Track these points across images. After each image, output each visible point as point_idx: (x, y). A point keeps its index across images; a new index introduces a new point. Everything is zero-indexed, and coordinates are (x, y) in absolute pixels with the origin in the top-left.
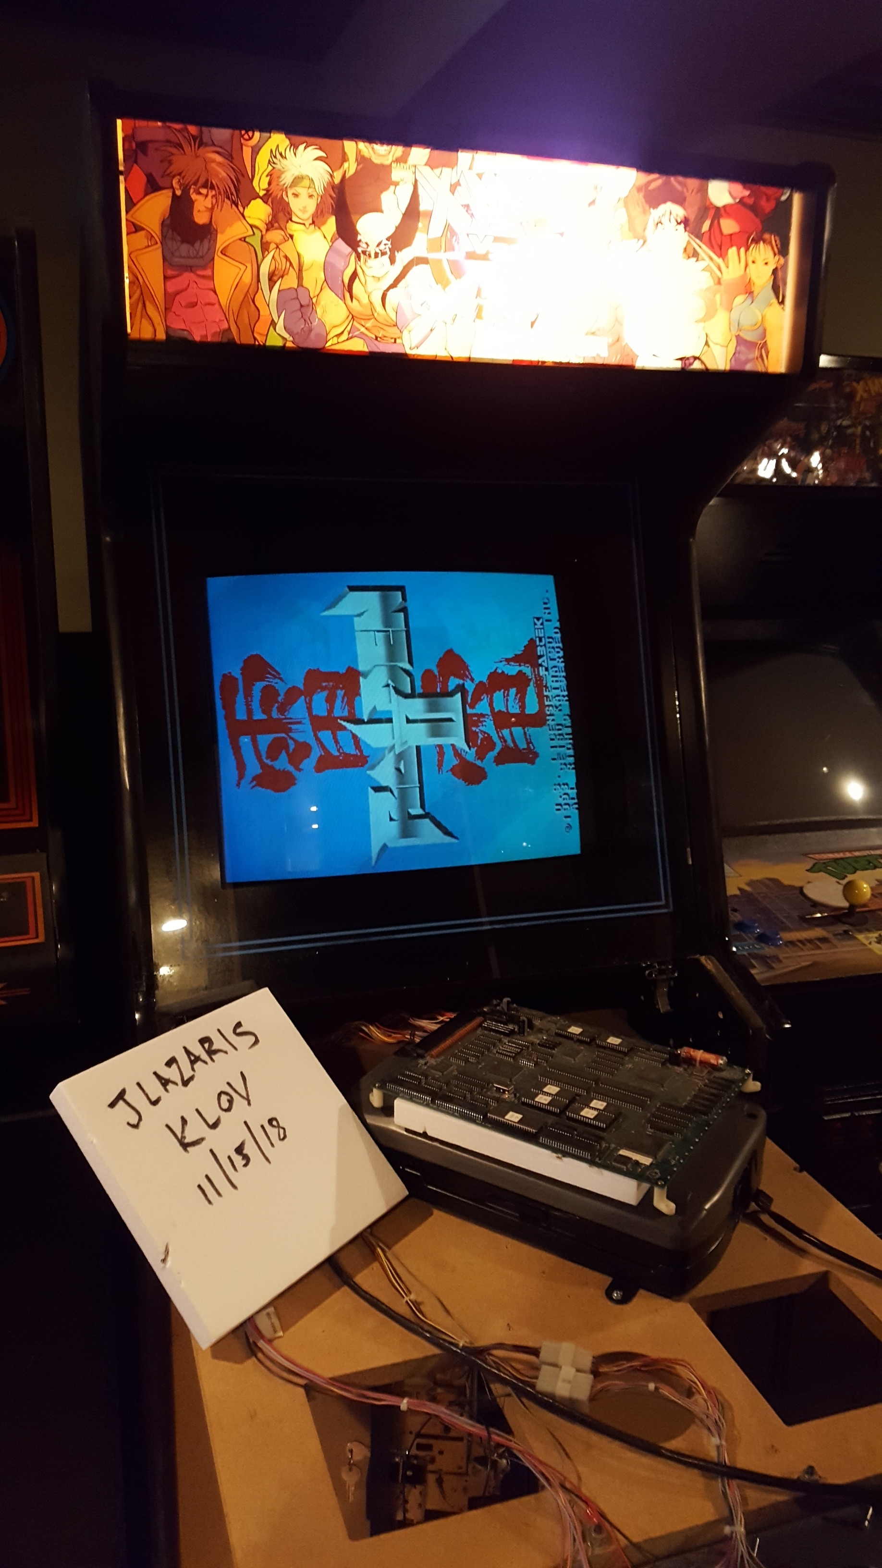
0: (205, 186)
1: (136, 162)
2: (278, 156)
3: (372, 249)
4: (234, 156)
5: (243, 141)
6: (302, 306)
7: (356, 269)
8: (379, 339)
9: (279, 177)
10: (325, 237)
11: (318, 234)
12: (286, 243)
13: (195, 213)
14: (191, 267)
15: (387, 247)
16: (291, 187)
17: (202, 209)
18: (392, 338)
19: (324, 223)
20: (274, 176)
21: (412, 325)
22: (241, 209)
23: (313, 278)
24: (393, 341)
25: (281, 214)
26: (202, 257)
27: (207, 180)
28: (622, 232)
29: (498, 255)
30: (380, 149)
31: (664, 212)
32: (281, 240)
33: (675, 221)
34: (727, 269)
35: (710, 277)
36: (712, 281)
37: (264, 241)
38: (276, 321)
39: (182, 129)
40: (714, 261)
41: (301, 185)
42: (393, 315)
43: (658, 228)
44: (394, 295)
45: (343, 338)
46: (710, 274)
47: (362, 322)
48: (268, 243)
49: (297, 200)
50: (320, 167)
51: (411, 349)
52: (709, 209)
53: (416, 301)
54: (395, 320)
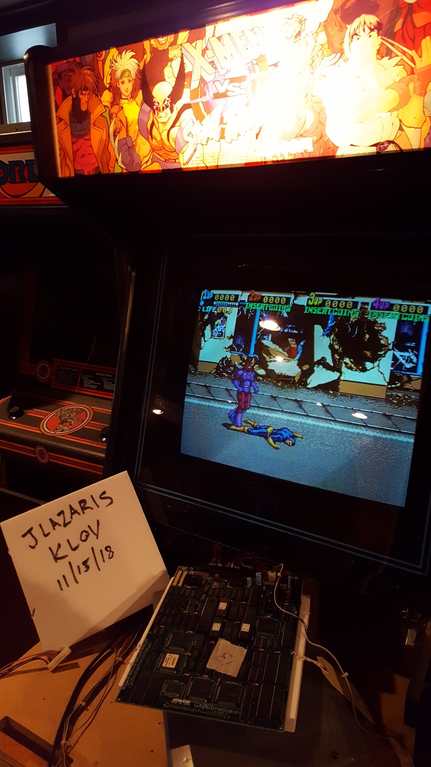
0: (84, 90)
1: (58, 85)
2: (114, 62)
3: (161, 106)
4: (95, 68)
5: (98, 59)
6: (129, 148)
7: (153, 120)
8: (167, 161)
9: (115, 74)
10: (138, 104)
11: (134, 103)
12: (120, 112)
13: (81, 105)
14: (82, 135)
15: (169, 102)
16: (121, 78)
17: (84, 102)
18: (173, 160)
19: (137, 96)
20: (113, 74)
21: (184, 149)
22: (99, 97)
23: (133, 130)
24: (174, 161)
25: (117, 96)
26: (85, 129)
27: (85, 86)
28: (323, 52)
29: (233, 92)
30: (162, 40)
31: (358, 24)
32: (117, 111)
33: (368, 29)
34: (421, 59)
35: (403, 69)
36: (406, 73)
37: (110, 113)
38: (118, 158)
39: (74, 60)
40: (407, 55)
41: (125, 76)
42: (173, 145)
43: (353, 40)
44: (174, 132)
45: (149, 163)
46: (403, 67)
47: (158, 152)
48: (112, 114)
49: (124, 85)
50: (133, 62)
51: (184, 165)
52: (402, 8)
53: (185, 133)
54: (174, 147)
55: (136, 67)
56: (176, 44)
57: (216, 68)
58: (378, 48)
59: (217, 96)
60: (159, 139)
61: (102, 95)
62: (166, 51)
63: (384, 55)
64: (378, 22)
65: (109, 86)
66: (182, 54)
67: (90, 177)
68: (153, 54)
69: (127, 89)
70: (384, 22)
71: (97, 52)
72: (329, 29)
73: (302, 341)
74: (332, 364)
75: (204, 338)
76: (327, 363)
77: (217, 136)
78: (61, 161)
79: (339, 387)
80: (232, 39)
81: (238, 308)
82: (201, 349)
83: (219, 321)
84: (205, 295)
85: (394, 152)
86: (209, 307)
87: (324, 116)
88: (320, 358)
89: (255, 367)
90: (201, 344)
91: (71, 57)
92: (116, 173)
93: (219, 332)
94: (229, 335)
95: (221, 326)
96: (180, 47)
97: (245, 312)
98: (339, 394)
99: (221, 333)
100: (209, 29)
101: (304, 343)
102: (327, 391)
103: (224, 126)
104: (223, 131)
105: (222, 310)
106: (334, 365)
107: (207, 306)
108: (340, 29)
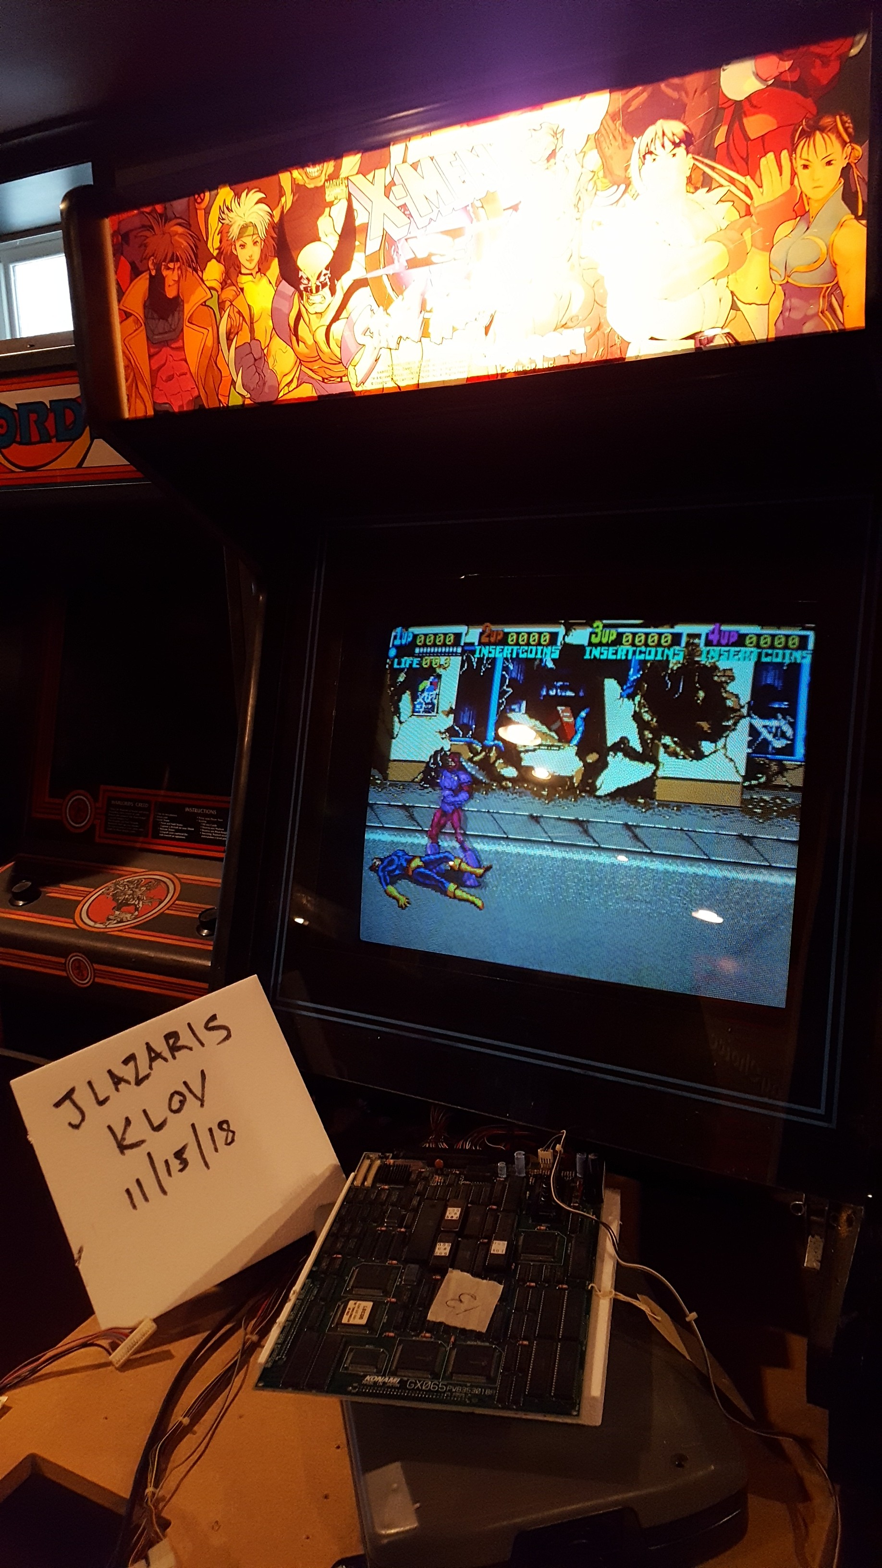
0: (171, 261)
1: (122, 254)
2: (226, 211)
3: (313, 284)
4: (191, 222)
5: (197, 206)
6: (255, 360)
7: (299, 309)
8: (326, 381)
9: (228, 232)
10: (270, 283)
11: (264, 281)
12: (239, 297)
13: (167, 289)
14: (167, 341)
15: (327, 277)
16: (238, 238)
17: (171, 283)
18: (338, 377)
19: (269, 268)
20: (224, 231)
21: (357, 358)
22: (200, 273)
23: (263, 327)
24: (339, 380)
25: (232, 269)
26: (174, 330)
27: (173, 253)
28: (595, 183)
29: (441, 255)
30: (313, 171)
31: (654, 136)
32: (233, 296)
33: (671, 144)
34: (761, 190)
35: (733, 207)
36: (737, 213)
37: (220, 301)
38: (235, 380)
39: (152, 211)
40: (737, 183)
41: (247, 234)
42: (337, 351)
43: (646, 161)
44: (337, 329)
45: (294, 385)
46: (732, 203)
47: (309, 365)
48: (224, 302)
49: (244, 251)
50: (260, 209)
51: (357, 386)
52: (725, 109)
53: (359, 330)
54: (339, 357)
55: (267, 218)
56: (338, 177)
57: (410, 216)
58: (688, 175)
59: (413, 263)
60: (310, 342)
61: (205, 269)
62: (321, 190)
63: (699, 185)
64: (685, 132)
65: (218, 254)
66: (350, 194)
67: (183, 415)
68: (297, 196)
69: (251, 256)
70: (697, 132)
71: (194, 195)
72: (604, 145)
73: (583, 709)
74: (639, 749)
75: (399, 718)
76: (631, 747)
77: (416, 333)
78: (129, 388)
79: (654, 791)
80: (438, 167)
81: (460, 658)
82: (394, 738)
83: (426, 684)
84: (398, 637)
85: (725, 347)
86: (406, 658)
87: (601, 291)
88: (617, 740)
89: (497, 765)
90: (393, 729)
91: (148, 205)
92: (233, 406)
93: (426, 704)
94: (447, 709)
95: (431, 693)
96: (346, 182)
97: (475, 664)
98: (656, 803)
99: (430, 706)
100: (396, 151)
101: (587, 714)
102: (634, 799)
103: (427, 315)
104: (425, 324)
105: (431, 663)
106: (643, 751)
107: (403, 657)
108: (623, 145)
